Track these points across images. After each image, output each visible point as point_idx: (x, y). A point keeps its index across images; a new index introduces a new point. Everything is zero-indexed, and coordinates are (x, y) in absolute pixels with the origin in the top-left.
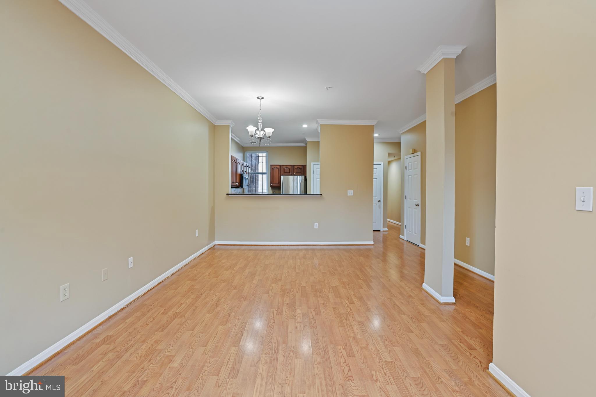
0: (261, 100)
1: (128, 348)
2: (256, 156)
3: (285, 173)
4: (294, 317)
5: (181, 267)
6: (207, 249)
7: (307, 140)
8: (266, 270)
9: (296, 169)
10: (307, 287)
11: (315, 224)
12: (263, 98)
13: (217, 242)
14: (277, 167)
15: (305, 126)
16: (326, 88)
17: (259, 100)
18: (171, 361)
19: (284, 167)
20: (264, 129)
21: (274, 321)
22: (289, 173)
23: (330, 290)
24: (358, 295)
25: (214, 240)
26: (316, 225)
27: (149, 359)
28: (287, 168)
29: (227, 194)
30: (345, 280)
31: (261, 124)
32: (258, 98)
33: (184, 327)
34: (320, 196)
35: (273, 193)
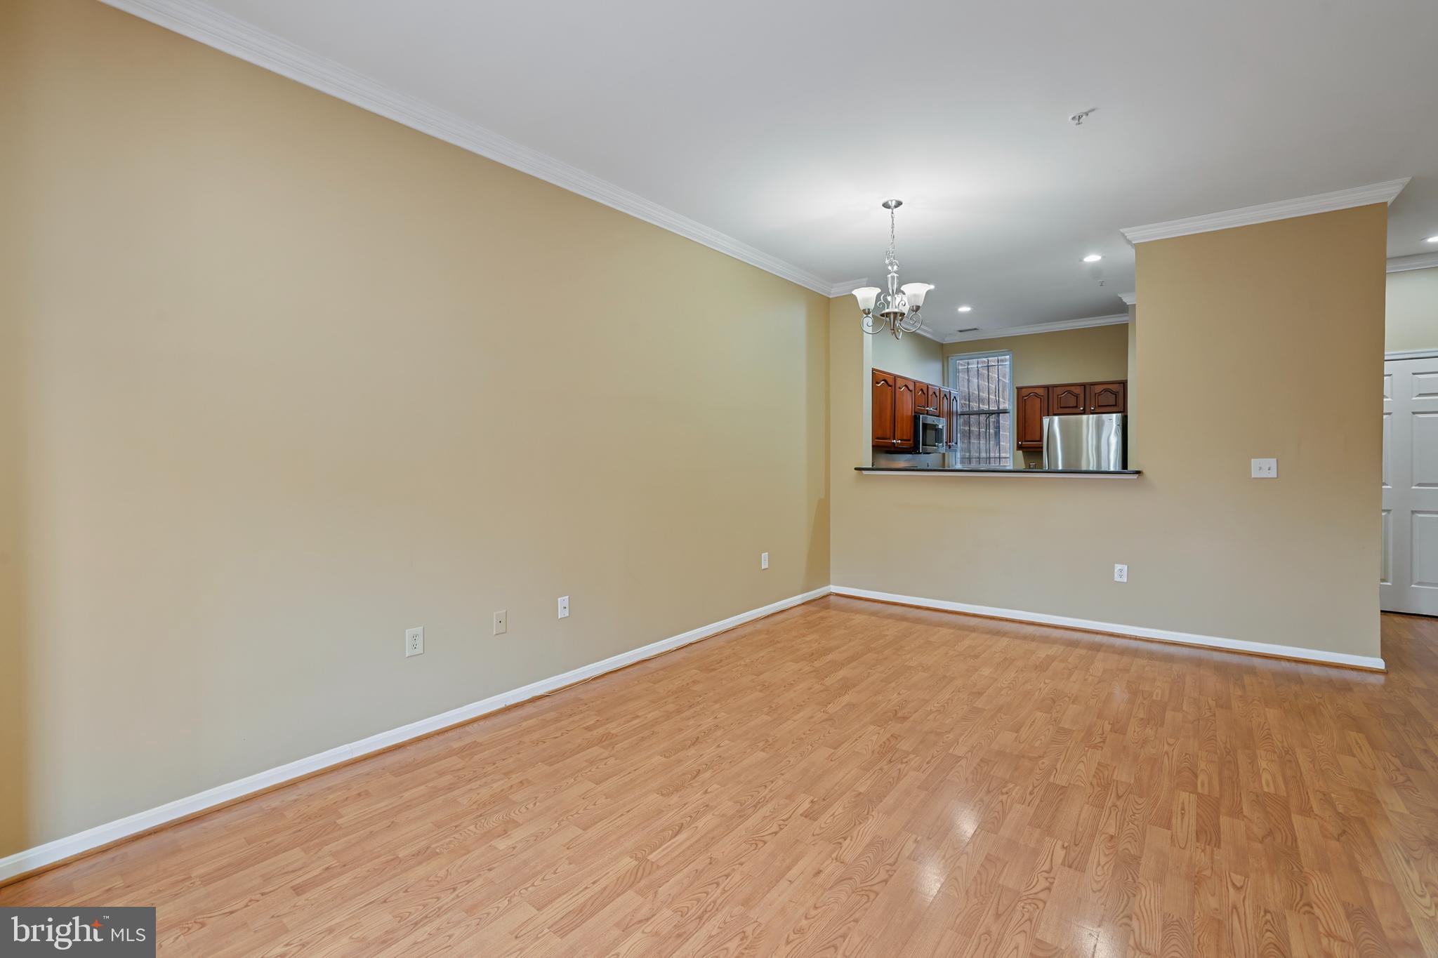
0: (895, 210)
1: (476, 777)
2: (979, 366)
3: (1061, 407)
4: (840, 840)
5: (711, 634)
6: (800, 602)
7: (1125, 300)
8: (890, 683)
9: (1100, 394)
10: (963, 762)
11: (1118, 567)
12: (899, 204)
13: (833, 588)
14: (1037, 391)
15: (1092, 258)
16: (1074, 118)
17: (891, 210)
18: (506, 833)
19: (1059, 391)
20: (902, 289)
21: (778, 829)
22: (1076, 407)
23: (1031, 794)
24: (1128, 846)
25: (827, 583)
26: (1121, 570)
27: (479, 814)
28: (1070, 392)
29: (856, 469)
30: (1123, 775)
31: (896, 275)
32: (886, 205)
33: (590, 771)
34: (1135, 477)
35: (1030, 468)
